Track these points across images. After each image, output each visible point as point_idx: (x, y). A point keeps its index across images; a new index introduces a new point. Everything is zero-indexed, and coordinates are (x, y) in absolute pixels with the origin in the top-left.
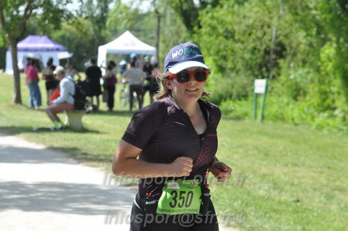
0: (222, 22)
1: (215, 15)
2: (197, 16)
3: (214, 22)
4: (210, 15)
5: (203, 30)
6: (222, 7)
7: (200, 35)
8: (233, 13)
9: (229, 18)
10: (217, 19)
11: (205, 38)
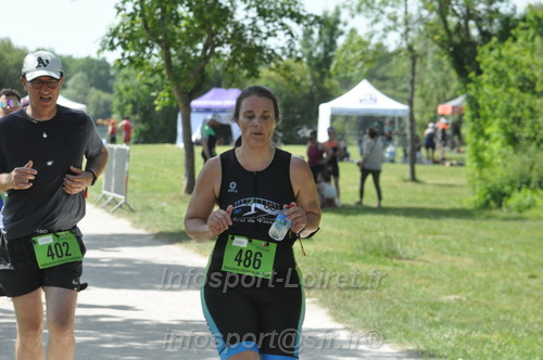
0: (515, 65)
1: (504, 53)
2: (475, 54)
3: (503, 65)
4: (495, 53)
5: (485, 77)
6: (515, 40)
7: (479, 85)
8: (533, 50)
9: (526, 59)
10: (508, 60)
11: (487, 89)
